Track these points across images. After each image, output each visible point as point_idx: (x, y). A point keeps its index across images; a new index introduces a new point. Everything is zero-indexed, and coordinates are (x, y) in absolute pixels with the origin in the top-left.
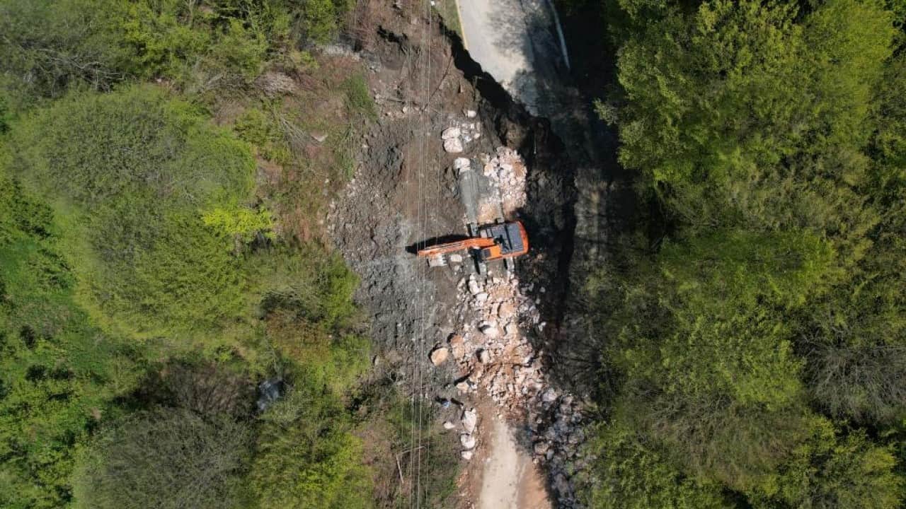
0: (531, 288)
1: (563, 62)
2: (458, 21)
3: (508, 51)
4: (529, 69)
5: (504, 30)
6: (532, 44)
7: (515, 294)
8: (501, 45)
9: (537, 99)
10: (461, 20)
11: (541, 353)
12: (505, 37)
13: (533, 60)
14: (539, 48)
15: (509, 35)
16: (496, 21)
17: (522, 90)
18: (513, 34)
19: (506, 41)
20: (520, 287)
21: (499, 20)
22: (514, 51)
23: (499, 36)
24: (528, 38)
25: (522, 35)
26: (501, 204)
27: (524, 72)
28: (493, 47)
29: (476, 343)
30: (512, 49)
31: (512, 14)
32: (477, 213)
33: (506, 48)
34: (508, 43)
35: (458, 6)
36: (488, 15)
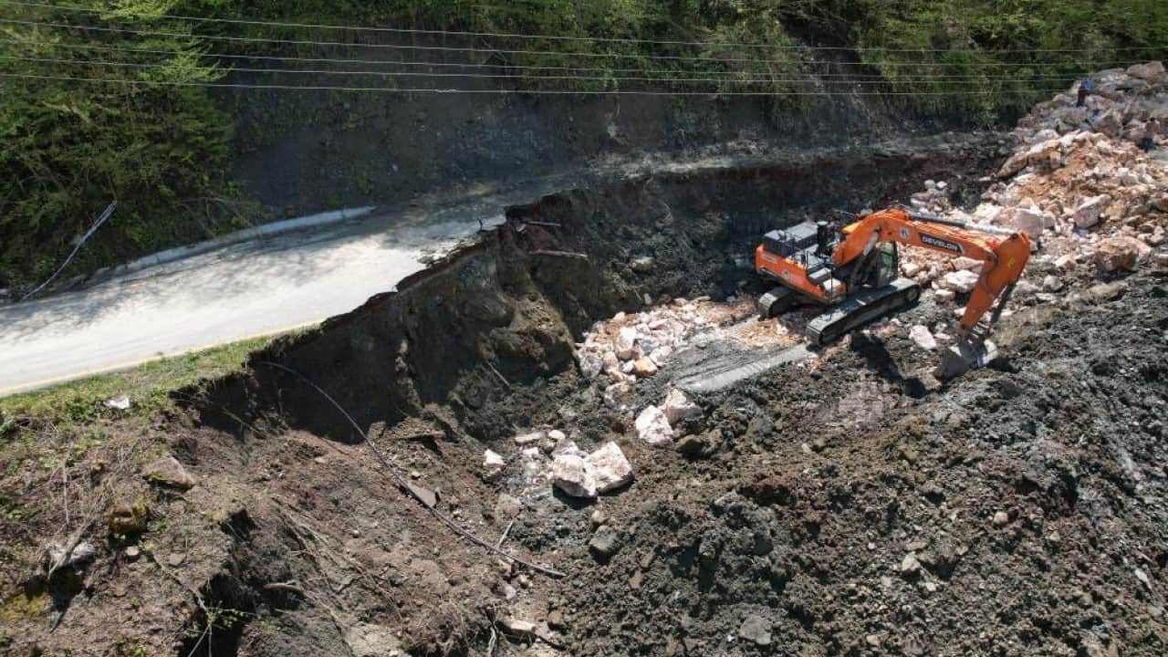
3: (325, 264)
8: (307, 275)
11: (986, 179)
22: (325, 258)
26: (723, 326)
32: (778, 349)
33: (314, 269)
34: (297, 268)
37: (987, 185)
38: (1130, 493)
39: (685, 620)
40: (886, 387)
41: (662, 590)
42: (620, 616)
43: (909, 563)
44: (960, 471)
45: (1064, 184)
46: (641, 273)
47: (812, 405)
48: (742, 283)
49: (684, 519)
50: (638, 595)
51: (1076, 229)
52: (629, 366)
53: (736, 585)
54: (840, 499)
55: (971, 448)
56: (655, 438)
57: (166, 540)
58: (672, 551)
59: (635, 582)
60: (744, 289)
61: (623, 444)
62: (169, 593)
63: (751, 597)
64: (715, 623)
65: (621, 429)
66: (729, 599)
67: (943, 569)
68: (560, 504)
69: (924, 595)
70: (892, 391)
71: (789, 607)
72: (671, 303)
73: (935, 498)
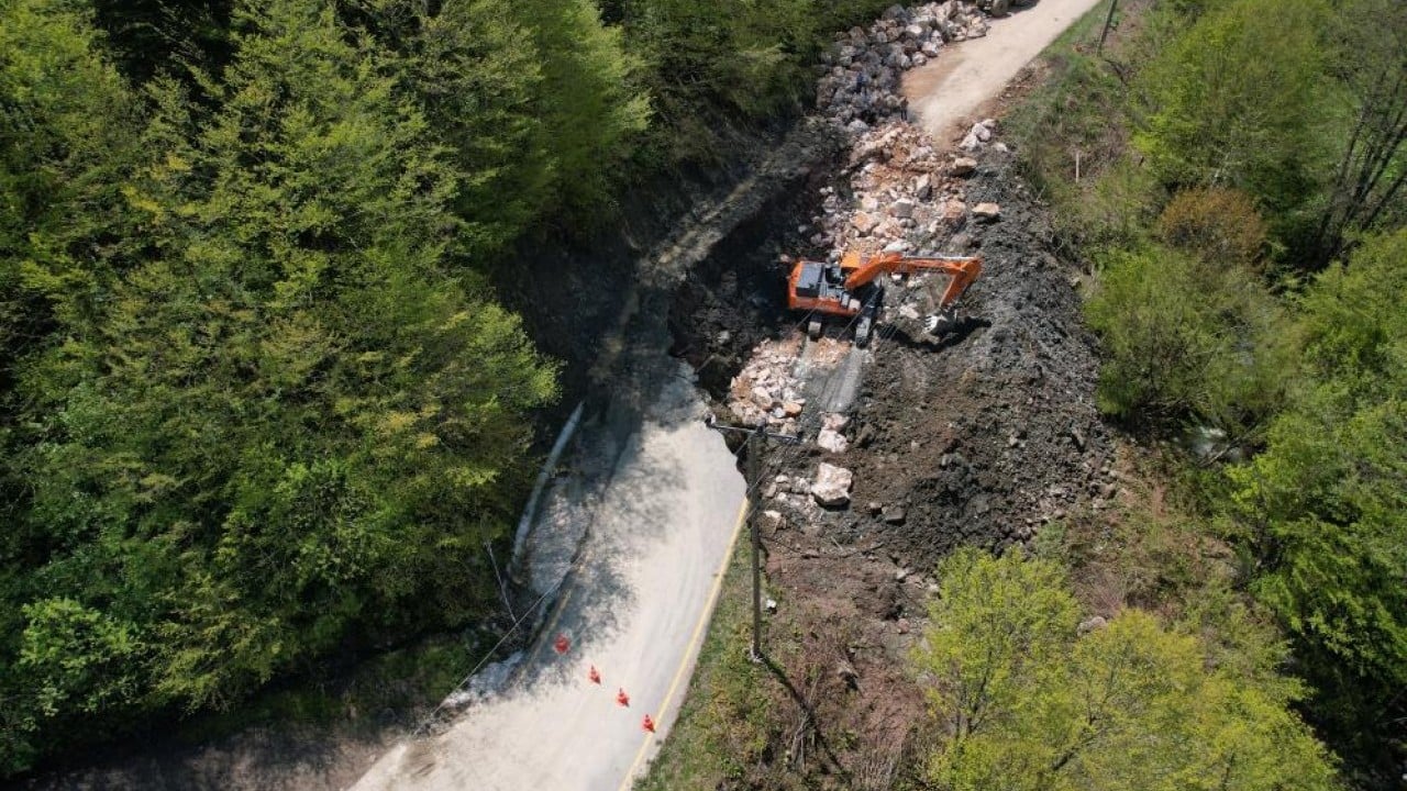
0: (818, 236)
1: (584, 418)
2: (735, 555)
3: (667, 465)
4: (648, 426)
5: (648, 502)
6: (617, 458)
7: (843, 240)
8: (673, 479)
9: (668, 383)
10: (728, 553)
11: (844, 172)
12: (657, 489)
13: (635, 436)
14: (610, 449)
15: (645, 489)
16: (656, 521)
17: (685, 403)
18: (638, 487)
19: (658, 482)
20: (831, 246)
21: (648, 521)
22: (655, 461)
23: (667, 495)
24: (618, 469)
25: (625, 479)
26: (799, 355)
27: (662, 425)
28: (690, 483)
29: (926, 210)
30: (655, 465)
31: (616, 520)
32: (846, 357)
33: (667, 473)
34: (658, 479)
35: (719, 579)
36: (664, 541)
37: (848, 175)
38: (1049, 358)
39: (957, 523)
40: (918, 353)
41: (942, 517)
42: (930, 541)
43: (1013, 441)
44: (1006, 389)
45: (898, 169)
46: (727, 344)
47: (895, 384)
48: (780, 319)
49: (936, 480)
50: (933, 526)
51: (922, 200)
52: (780, 412)
53: (966, 495)
54: (974, 430)
55: (1003, 375)
56: (842, 448)
57: (853, 637)
58: (936, 499)
59: (928, 521)
60: (784, 322)
61: (826, 461)
62: (874, 653)
63: (973, 495)
64: (967, 515)
65: (817, 453)
66: (966, 501)
67: (1023, 436)
68: (837, 513)
69: (1022, 450)
70: (923, 354)
71: (984, 489)
72: (752, 355)
73: (1006, 407)
